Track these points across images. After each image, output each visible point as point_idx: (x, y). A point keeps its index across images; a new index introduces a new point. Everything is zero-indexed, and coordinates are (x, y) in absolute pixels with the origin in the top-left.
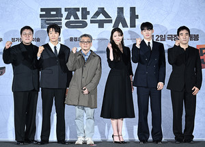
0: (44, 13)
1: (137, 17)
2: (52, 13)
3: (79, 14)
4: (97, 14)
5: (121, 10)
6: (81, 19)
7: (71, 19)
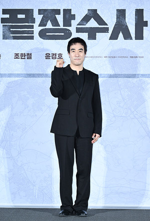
1: (146, 24)
2: (20, 16)
4: (86, 19)
7: (47, 27)
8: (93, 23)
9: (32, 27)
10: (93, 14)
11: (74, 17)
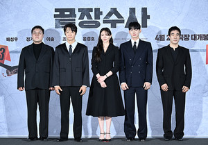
0: (58, 13)
1: (149, 17)
2: (66, 13)
3: (92, 14)
4: (110, 14)
5: (132, 11)
6: (94, 19)
7: (84, 20)
8: (114, 17)
9: (74, 20)
10: (114, 11)
11: (101, 13)
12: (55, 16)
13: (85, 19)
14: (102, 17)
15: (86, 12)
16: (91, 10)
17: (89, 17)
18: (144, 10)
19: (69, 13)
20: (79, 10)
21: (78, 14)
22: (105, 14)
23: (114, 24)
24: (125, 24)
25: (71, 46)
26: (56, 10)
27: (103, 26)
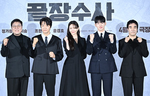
0: (31, 7)
1: (113, 11)
2: (38, 7)
3: (62, 8)
4: (78, 9)
5: (98, 5)
6: (63, 13)
7: (54, 14)
8: (81, 11)
9: (46, 14)
10: (82, 6)
11: (70, 8)
12: (28, 10)
13: (56, 13)
14: (71, 11)
15: (56, 6)
16: (61, 4)
17: (59, 11)
18: (109, 5)
19: (40, 7)
20: (50, 5)
21: (49, 8)
22: (73, 8)
23: (81, 17)
24: (91, 18)
25: (46, 38)
26: (29, 5)
27: (71, 19)
